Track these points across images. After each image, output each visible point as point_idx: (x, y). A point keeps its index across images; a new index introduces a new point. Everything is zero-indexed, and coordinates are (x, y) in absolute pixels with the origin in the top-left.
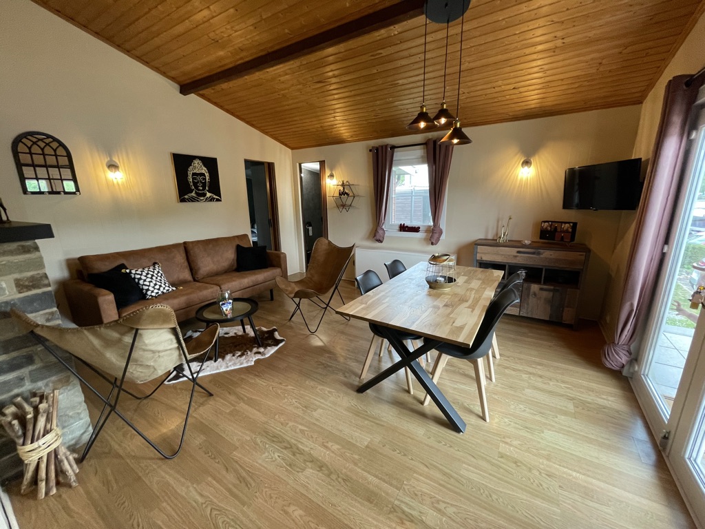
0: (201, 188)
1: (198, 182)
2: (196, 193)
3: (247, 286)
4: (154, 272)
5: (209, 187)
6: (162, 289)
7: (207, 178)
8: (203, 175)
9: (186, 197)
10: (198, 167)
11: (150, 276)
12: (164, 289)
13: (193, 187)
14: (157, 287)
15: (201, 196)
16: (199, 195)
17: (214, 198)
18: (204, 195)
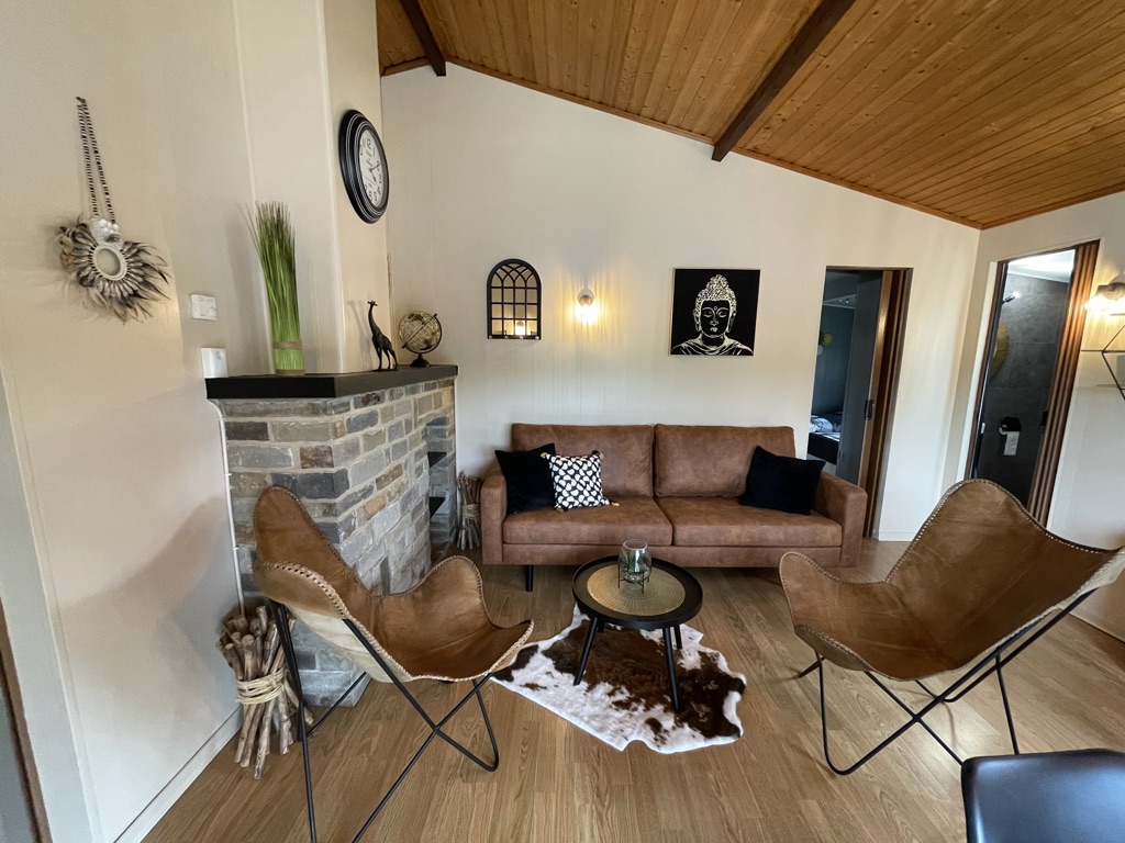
0: (715, 330)
1: (711, 319)
2: (704, 338)
3: (736, 543)
4: (581, 467)
5: (732, 328)
6: (581, 498)
7: (732, 309)
8: (725, 304)
9: (684, 345)
10: (719, 290)
11: (571, 472)
12: (586, 498)
13: (700, 328)
14: (575, 493)
15: (712, 345)
16: (707, 341)
17: (738, 349)
18: (719, 342)
